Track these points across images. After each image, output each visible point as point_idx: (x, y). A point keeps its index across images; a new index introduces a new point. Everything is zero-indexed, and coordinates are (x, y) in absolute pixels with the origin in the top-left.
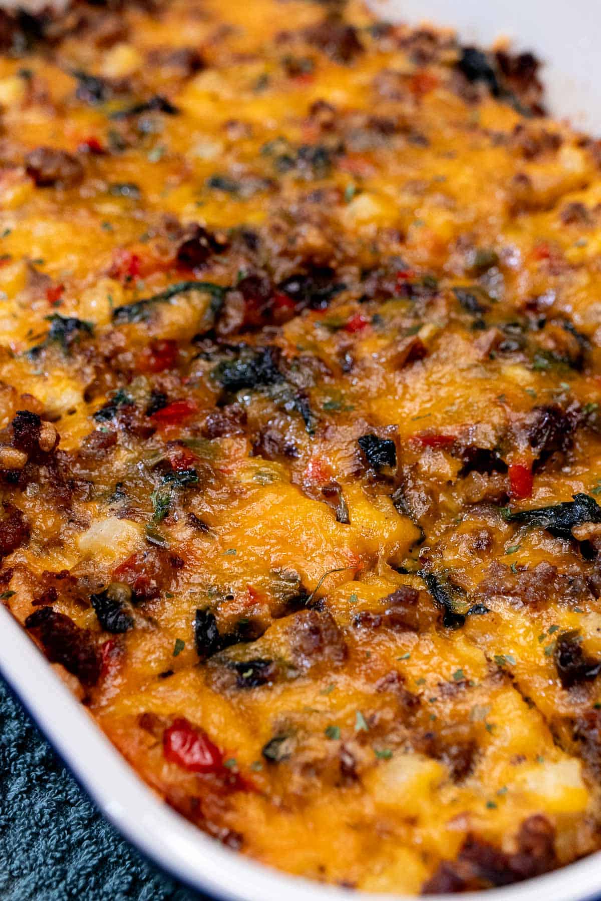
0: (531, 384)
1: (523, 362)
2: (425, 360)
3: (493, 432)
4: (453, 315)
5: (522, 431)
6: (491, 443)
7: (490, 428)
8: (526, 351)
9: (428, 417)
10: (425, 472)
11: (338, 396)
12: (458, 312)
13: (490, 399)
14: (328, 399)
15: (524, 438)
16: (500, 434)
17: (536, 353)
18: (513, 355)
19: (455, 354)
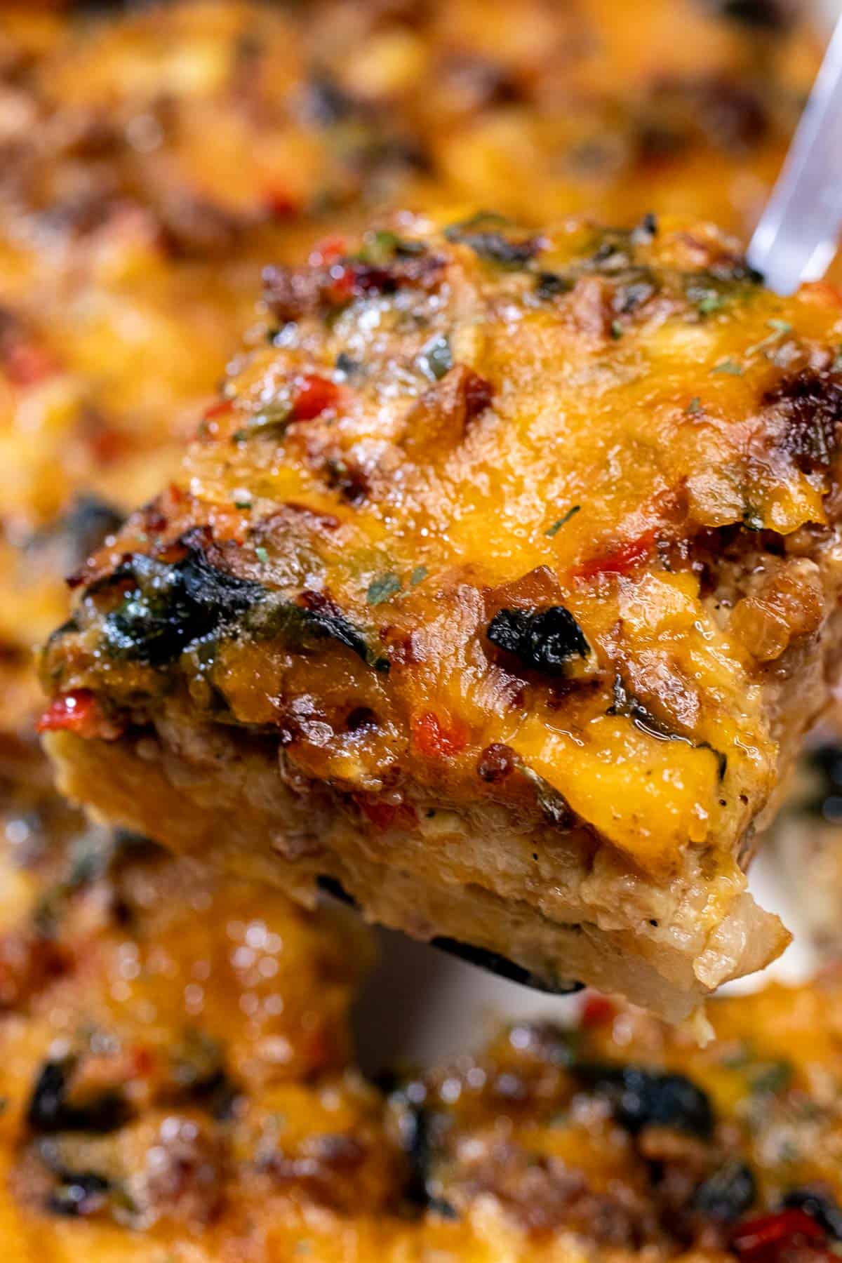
0: (718, 352)
1: (676, 315)
2: (496, 401)
3: (725, 485)
4: (488, 289)
5: (772, 453)
6: (735, 507)
7: (715, 477)
8: (666, 291)
9: (577, 515)
10: (643, 632)
11: (379, 561)
12: (493, 281)
13: (674, 422)
14: (366, 579)
15: (783, 465)
16: (737, 480)
17: (685, 288)
18: (649, 309)
19: (546, 363)
